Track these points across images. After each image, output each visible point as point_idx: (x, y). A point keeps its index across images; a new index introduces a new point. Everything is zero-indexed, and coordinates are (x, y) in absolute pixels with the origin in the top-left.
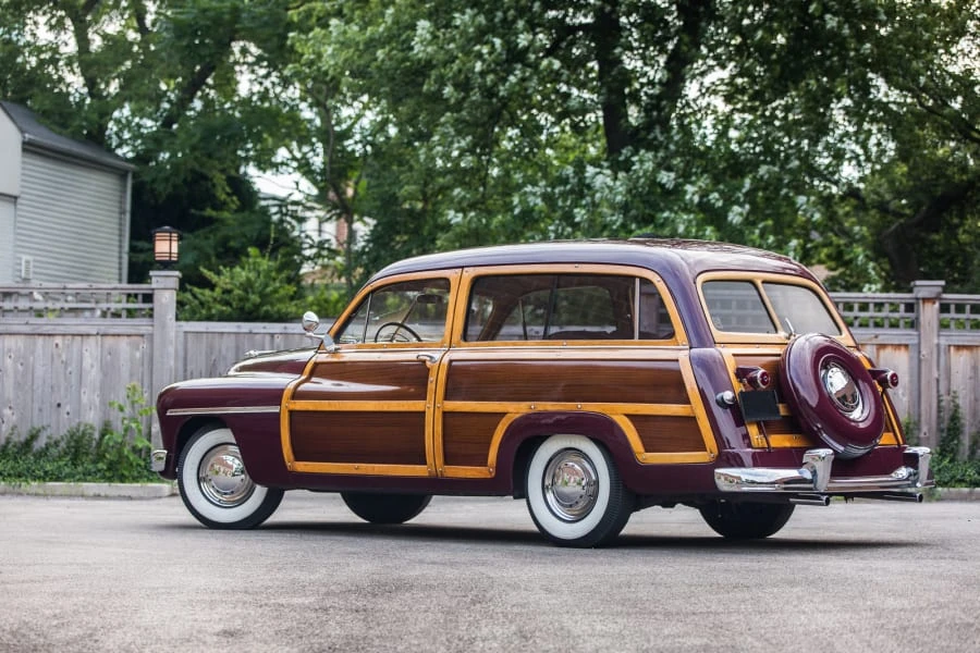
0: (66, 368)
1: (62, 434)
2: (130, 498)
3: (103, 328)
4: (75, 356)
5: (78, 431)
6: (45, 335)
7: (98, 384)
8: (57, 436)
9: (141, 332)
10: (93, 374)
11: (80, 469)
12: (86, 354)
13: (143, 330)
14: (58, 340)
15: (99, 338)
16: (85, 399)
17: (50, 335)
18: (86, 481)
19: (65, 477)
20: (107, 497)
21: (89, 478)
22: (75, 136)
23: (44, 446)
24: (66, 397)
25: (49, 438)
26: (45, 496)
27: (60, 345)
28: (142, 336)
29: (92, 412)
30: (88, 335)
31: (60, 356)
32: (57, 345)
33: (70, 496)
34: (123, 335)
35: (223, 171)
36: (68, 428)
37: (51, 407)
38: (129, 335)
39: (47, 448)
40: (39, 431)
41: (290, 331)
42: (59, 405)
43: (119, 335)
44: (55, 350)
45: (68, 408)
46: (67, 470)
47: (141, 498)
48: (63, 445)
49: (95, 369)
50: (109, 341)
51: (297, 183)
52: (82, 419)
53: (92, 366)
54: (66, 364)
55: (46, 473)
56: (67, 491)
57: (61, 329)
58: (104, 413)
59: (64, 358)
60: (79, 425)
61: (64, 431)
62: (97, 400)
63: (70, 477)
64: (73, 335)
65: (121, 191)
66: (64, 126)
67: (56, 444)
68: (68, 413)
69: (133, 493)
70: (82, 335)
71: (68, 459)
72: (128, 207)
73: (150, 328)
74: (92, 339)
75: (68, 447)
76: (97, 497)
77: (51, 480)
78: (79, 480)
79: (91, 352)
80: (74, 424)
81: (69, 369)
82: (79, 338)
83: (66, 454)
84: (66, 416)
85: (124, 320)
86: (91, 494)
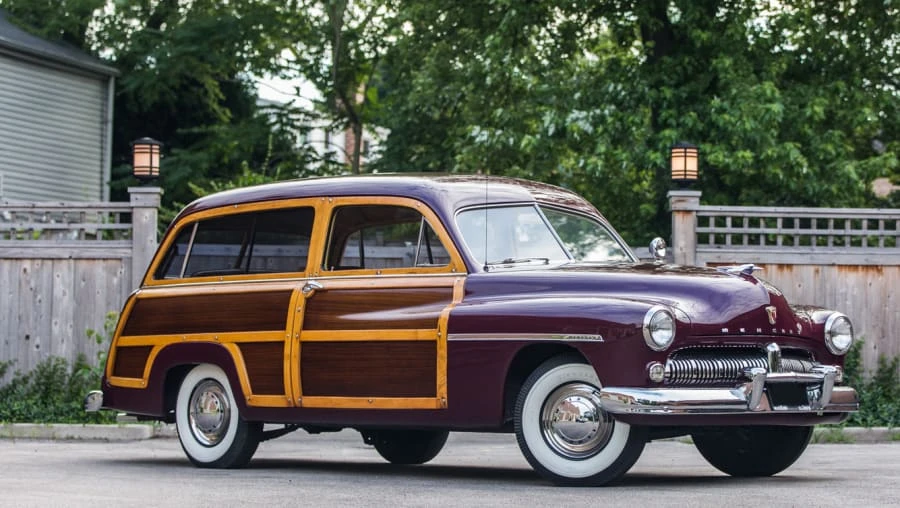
0: (35, 296)
1: (31, 369)
2: (107, 441)
3: (76, 251)
4: (45, 284)
5: (49, 365)
6: (11, 259)
7: (71, 313)
8: (25, 372)
9: (119, 256)
10: (65, 302)
11: (51, 408)
12: (58, 281)
13: (121, 253)
14: (27, 264)
15: (72, 262)
16: (56, 330)
17: (17, 259)
18: (57, 421)
19: (34, 418)
20: (81, 440)
21: (60, 418)
22: (51, 37)
23: (11, 383)
24: (35, 328)
25: (18, 374)
26: (12, 438)
27: (29, 271)
28: (120, 259)
29: (64, 346)
30: (60, 259)
31: (28, 282)
32: (25, 270)
33: (39, 439)
34: (99, 259)
35: (215, 76)
36: (37, 363)
37: (19, 338)
38: (104, 259)
39: (14, 385)
40: (5, 366)
41: (285, 254)
42: (27, 337)
43: (94, 259)
44: (23, 276)
45: (38, 341)
46: (35, 409)
47: (119, 441)
48: (32, 381)
49: (66, 298)
50: (83, 264)
51: (298, 89)
52: (53, 354)
53: (64, 294)
54: (35, 291)
55: (13, 413)
56: (37, 433)
57: (29, 253)
58: (78, 346)
59: (33, 284)
60: (50, 359)
61: (32, 367)
62: (70, 331)
63: (41, 417)
64: (43, 259)
65: (102, 98)
66: (38, 25)
67: (25, 380)
68: (38, 347)
69: (111, 436)
70: (53, 259)
71: (38, 396)
72: (110, 116)
73: (129, 251)
74: (64, 262)
75: (38, 384)
76: (70, 439)
77: (19, 420)
78: (49, 421)
79: (63, 278)
80: (45, 359)
81: (39, 297)
82: (50, 263)
83: (36, 392)
84: (35, 349)
85: (100, 242)
86: (64, 435)
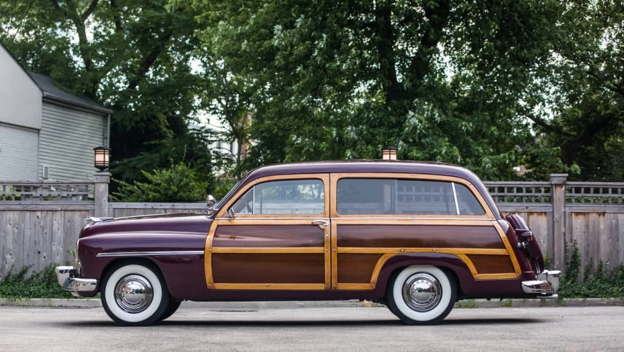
0: (43, 230)
1: (41, 269)
2: (79, 307)
3: (65, 206)
4: (48, 224)
5: (50, 267)
6: (31, 211)
7: (62, 240)
8: (38, 272)
9: (88, 209)
10: (59, 234)
11: (51, 290)
12: (55, 222)
13: (88, 207)
14: (39, 214)
15: (63, 212)
16: (54, 248)
17: (33, 211)
18: (54, 297)
19: (42, 295)
20: (66, 307)
21: (56, 296)
23: (30, 277)
24: (43, 247)
25: (34, 272)
26: (28, 307)
27: (40, 217)
28: (88, 211)
29: (59, 256)
30: (56, 211)
31: (40, 223)
32: (38, 217)
33: (43, 307)
34: (77, 211)
36: (44, 266)
37: (35, 253)
38: (80, 211)
39: (32, 278)
40: (27, 268)
41: (176, 207)
42: (39, 253)
43: (74, 211)
44: (37, 220)
45: (45, 254)
46: (42, 291)
47: (86, 308)
48: (42, 276)
49: (60, 232)
50: (69, 214)
52: (53, 261)
53: (59, 229)
54: (43, 228)
55: (31, 293)
56: (42, 304)
57: (40, 207)
58: (66, 257)
59: (42, 224)
60: (51, 264)
61: (42, 268)
62: (62, 249)
63: (46, 295)
64: (47, 211)
67: (38, 275)
68: (45, 257)
69: (83, 305)
70: (52, 211)
71: (45, 283)
73: (92, 206)
74: (59, 213)
75: (45, 277)
76: (61, 307)
77: (34, 297)
78: (49, 297)
79: (58, 221)
80: (48, 264)
81: (45, 231)
82: (51, 213)
83: (43, 281)
84: (43, 259)
86: (57, 305)
